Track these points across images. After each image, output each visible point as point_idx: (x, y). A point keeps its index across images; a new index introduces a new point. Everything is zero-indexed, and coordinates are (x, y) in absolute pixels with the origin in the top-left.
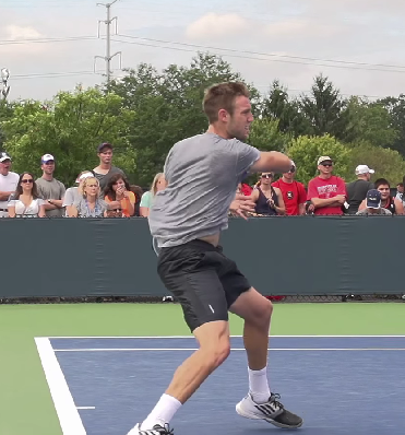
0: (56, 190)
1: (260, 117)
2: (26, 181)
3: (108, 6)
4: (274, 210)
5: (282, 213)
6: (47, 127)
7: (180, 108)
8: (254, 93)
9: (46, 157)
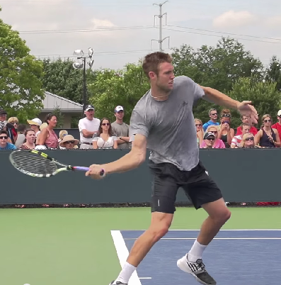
0: (125, 130)
1: (264, 81)
2: (105, 124)
3: (161, 6)
4: (273, 144)
5: (278, 146)
6: (119, 87)
7: (209, 75)
8: (259, 65)
9: (119, 108)
